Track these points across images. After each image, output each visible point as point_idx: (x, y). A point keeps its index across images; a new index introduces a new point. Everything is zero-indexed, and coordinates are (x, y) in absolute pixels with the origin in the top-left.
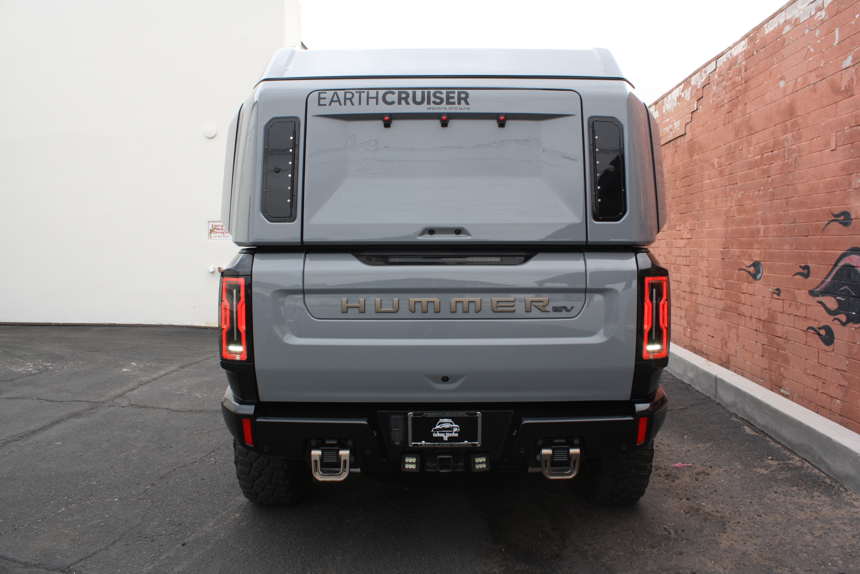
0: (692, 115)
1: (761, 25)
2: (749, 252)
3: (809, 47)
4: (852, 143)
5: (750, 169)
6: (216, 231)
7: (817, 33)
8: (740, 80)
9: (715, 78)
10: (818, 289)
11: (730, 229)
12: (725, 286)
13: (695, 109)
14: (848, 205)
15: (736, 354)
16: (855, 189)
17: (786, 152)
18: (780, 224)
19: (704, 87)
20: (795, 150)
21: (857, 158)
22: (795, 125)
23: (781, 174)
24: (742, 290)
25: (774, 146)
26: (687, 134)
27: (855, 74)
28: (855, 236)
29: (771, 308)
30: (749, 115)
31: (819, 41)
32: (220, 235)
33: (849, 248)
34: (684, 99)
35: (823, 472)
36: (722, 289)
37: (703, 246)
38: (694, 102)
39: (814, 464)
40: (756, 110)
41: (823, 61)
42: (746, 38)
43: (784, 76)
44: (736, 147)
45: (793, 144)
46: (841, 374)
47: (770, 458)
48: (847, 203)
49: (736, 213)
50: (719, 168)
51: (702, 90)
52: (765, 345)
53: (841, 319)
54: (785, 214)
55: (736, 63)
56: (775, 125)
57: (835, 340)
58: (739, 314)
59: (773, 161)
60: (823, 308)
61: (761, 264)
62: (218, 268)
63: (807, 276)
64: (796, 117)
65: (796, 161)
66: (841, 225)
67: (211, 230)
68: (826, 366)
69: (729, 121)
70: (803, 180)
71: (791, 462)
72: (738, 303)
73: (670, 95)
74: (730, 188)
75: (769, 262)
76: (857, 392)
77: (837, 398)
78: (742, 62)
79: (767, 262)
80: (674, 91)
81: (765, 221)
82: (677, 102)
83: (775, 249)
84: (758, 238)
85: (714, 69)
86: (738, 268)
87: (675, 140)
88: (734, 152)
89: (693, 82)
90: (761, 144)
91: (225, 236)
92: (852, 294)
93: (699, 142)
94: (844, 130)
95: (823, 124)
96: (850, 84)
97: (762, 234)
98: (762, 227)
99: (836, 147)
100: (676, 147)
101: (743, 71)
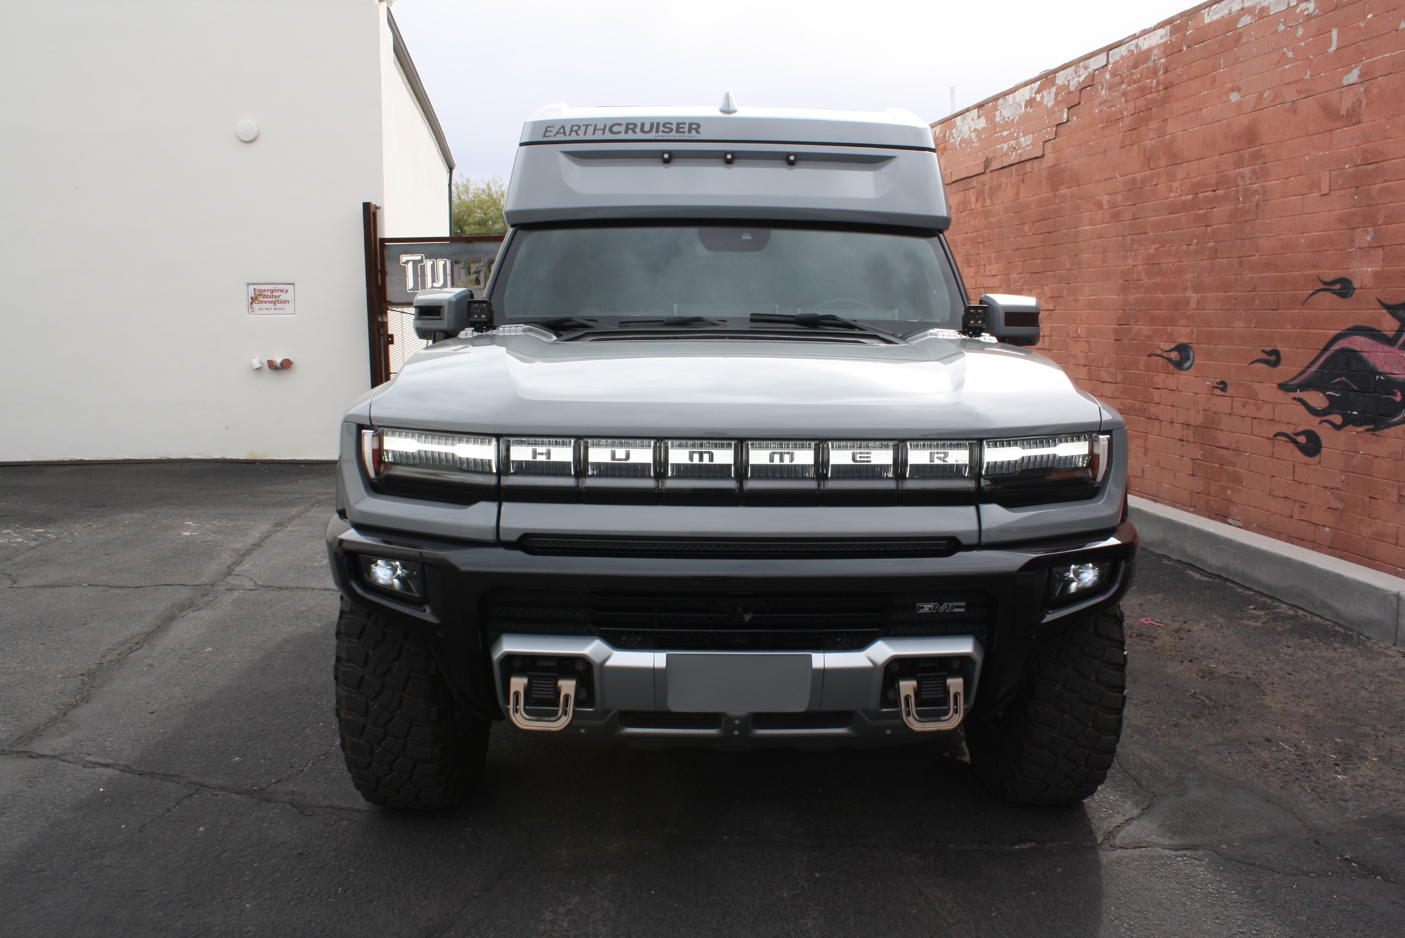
0: (1056, 128)
1: (1196, 10)
2: (1170, 331)
3: (1285, 49)
4: (1357, 188)
5: (1171, 214)
6: (261, 299)
7: (1300, 32)
8: (1154, 85)
9: (1105, 78)
10: (1295, 382)
11: (1132, 298)
12: (1122, 379)
13: (1065, 121)
14: (1349, 269)
15: (1143, 474)
16: (1360, 248)
17: (1240, 193)
18: (1227, 292)
19: (1082, 89)
20: (1256, 192)
21: (1365, 208)
22: (1257, 156)
23: (1230, 223)
24: (1155, 383)
25: (1217, 183)
26: (1046, 156)
27: (1363, 94)
28: (1359, 311)
29: (1209, 408)
30: (1170, 137)
31: (1303, 44)
32: (268, 305)
33: (1348, 326)
34: (1040, 103)
35: (1327, 620)
36: (1116, 383)
37: (1079, 322)
38: (1062, 111)
39: (1312, 611)
40: (1186, 130)
41: (1309, 72)
42: (1168, 25)
43: (1238, 86)
44: (1144, 181)
45: (1253, 182)
46: (1332, 493)
47: (1252, 607)
48: (1346, 266)
49: (1143, 274)
50: (1112, 210)
51: (1078, 93)
52: (1198, 459)
53: (1333, 420)
54: (1236, 279)
55: (1148, 61)
56: (1221, 154)
57: (1323, 449)
58: (1148, 418)
59: (1216, 205)
60: (1303, 407)
61: (1191, 348)
62: (268, 361)
63: (1276, 363)
64: (1260, 145)
65: (1259, 206)
66: (1335, 297)
67: (252, 298)
68: (1306, 484)
69: (1133, 142)
70: (1271, 232)
71: (1280, 610)
72: (1146, 402)
73: (1011, 95)
74: (1133, 241)
75: (1207, 345)
76: (1358, 516)
77: (1324, 526)
78: (1160, 59)
79: (1203, 346)
80: (1020, 90)
81: (1198, 288)
82: (1026, 107)
83: (1217, 327)
84: (1187, 311)
85: (1105, 64)
86: (1148, 353)
87: (1022, 164)
88: (1141, 188)
89: (1060, 79)
90: (1193, 179)
91: (277, 307)
92: (1352, 388)
93: (1071, 170)
94: (1344, 168)
95: (1307, 158)
96: (1356, 107)
97: (1193, 304)
98: (1194, 297)
99: (1330, 190)
100: (1024, 175)
101: (1161, 72)
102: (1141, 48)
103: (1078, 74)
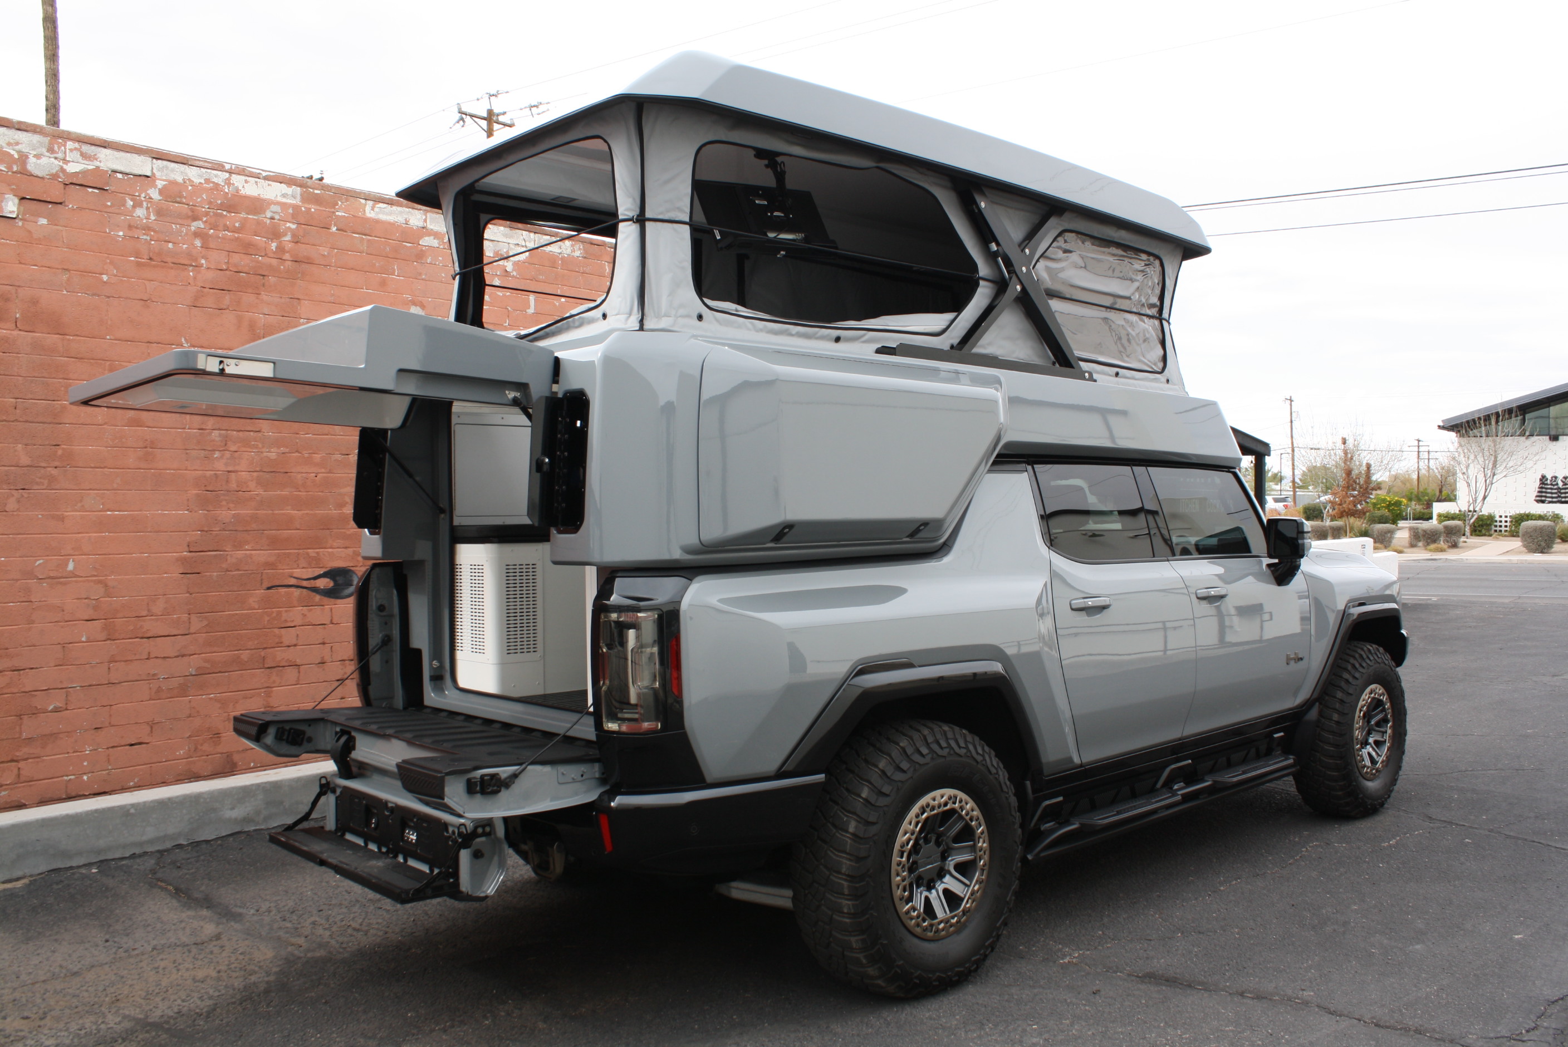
1: (351, 195)
9: (146, 194)
11: (225, 514)
19: (72, 184)
24: (286, 621)
36: (187, 635)
37: (66, 552)
43: (421, 302)
49: (252, 484)
51: (59, 186)
55: (259, 213)
58: (271, 668)
61: (354, 572)
69: (224, 307)
72: (266, 648)
85: (146, 173)
86: (266, 585)
101: (288, 238)
102: (237, 190)
103: (60, 155)
